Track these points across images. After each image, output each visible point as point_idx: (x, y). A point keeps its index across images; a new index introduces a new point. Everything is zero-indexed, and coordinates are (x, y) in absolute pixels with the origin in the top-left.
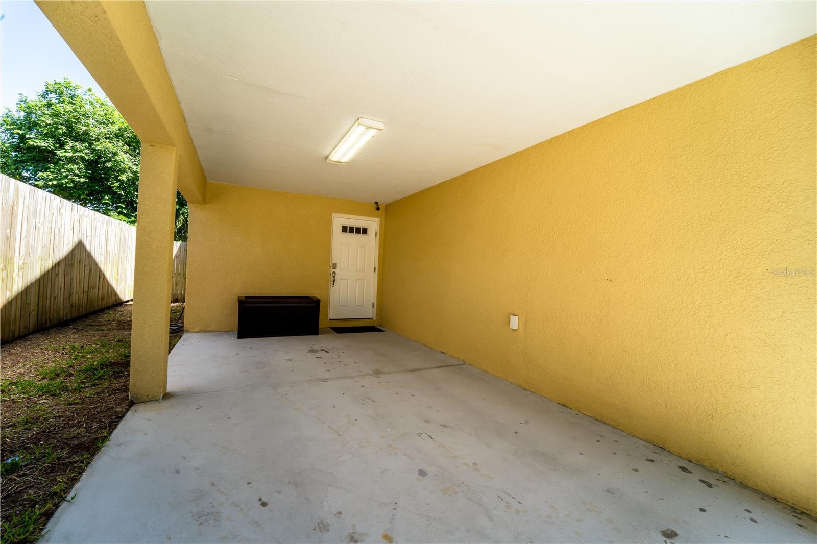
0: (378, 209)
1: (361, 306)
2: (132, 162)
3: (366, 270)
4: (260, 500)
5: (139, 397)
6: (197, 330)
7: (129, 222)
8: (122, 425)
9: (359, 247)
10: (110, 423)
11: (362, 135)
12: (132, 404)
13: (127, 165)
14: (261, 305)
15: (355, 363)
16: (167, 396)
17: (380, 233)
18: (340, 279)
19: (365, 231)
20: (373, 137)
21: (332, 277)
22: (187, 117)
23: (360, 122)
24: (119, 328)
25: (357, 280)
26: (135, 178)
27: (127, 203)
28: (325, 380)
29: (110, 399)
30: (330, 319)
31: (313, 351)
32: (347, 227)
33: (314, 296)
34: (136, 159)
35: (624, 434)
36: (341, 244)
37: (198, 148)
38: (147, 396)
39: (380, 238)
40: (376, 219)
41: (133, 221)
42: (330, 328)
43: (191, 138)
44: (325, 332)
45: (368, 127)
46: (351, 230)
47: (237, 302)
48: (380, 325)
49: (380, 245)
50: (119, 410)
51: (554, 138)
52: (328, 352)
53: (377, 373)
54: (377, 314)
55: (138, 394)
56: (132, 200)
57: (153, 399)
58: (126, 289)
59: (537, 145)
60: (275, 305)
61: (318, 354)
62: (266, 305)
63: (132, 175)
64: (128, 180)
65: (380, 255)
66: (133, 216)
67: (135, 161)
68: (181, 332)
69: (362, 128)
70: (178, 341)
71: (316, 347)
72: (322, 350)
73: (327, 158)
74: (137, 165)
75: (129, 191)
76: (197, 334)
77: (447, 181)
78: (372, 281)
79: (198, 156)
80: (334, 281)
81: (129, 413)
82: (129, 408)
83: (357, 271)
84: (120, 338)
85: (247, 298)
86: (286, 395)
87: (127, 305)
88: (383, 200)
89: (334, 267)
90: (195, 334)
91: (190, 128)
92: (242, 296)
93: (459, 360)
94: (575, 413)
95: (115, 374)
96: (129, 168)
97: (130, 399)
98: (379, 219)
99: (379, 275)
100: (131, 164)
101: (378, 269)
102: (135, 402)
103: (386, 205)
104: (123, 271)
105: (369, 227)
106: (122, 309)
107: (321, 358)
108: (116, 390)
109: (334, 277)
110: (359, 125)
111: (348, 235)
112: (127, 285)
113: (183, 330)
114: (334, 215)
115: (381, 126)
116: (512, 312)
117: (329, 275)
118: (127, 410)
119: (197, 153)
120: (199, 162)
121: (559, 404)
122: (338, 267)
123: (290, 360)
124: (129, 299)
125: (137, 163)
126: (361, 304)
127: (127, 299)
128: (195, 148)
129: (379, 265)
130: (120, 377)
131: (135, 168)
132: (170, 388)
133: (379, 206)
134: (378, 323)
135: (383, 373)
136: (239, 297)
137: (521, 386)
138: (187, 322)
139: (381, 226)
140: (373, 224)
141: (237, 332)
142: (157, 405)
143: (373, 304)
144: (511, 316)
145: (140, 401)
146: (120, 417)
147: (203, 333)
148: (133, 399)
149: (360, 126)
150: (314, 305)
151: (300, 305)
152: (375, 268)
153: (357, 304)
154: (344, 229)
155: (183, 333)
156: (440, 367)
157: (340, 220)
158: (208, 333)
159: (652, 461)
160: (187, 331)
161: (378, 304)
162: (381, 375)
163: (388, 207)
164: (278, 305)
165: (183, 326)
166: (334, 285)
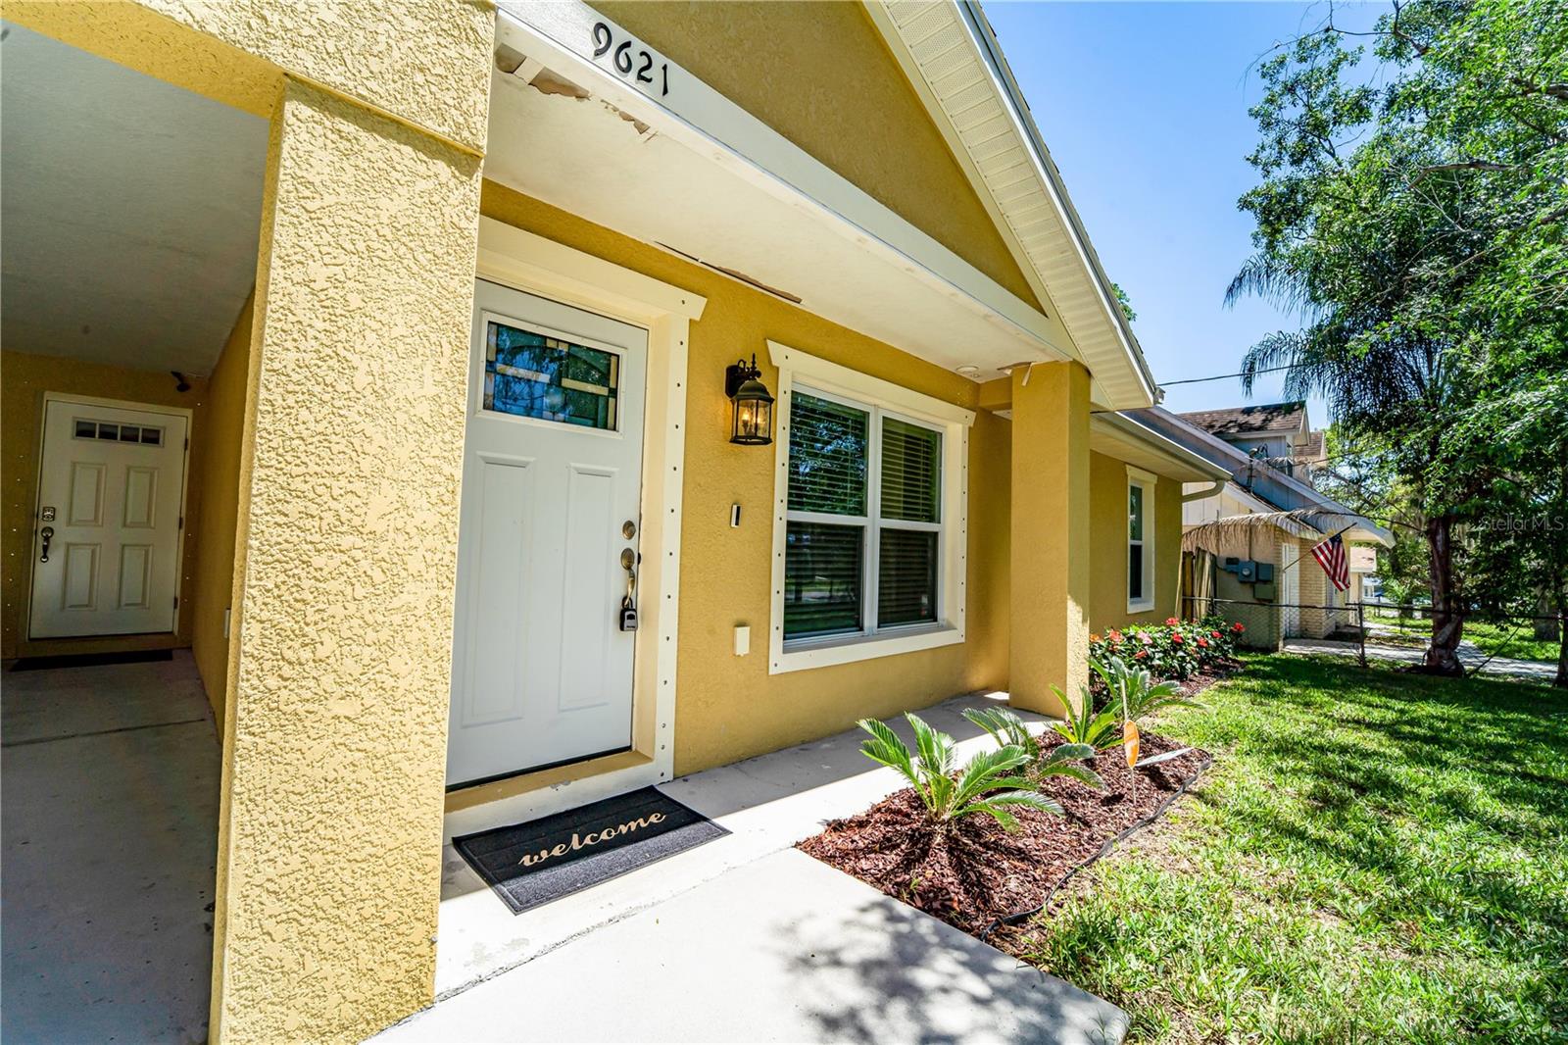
0: (182, 388)
3: (152, 525)
9: (132, 473)
17: (192, 441)
21: (41, 539)
25: (124, 546)
30: (31, 639)
36: (73, 464)
39: (192, 452)
40: (181, 411)
46: (108, 434)
49: (194, 469)
54: (181, 623)
65: (191, 492)
78: (173, 550)
80: (47, 548)
83: (124, 526)
89: (49, 516)
98: (192, 410)
99: (189, 536)
101: (187, 523)
103: (209, 381)
105: (164, 427)
109: (47, 539)
111: (95, 446)
114: (47, 395)
117: (32, 534)
122: (60, 516)
126: (139, 601)
129: (190, 513)
133: (186, 382)
140: (174, 421)
143: (176, 600)
152: (180, 519)
153: (121, 601)
154: (84, 431)
157: (63, 411)
161: (183, 602)
166: (45, 556)
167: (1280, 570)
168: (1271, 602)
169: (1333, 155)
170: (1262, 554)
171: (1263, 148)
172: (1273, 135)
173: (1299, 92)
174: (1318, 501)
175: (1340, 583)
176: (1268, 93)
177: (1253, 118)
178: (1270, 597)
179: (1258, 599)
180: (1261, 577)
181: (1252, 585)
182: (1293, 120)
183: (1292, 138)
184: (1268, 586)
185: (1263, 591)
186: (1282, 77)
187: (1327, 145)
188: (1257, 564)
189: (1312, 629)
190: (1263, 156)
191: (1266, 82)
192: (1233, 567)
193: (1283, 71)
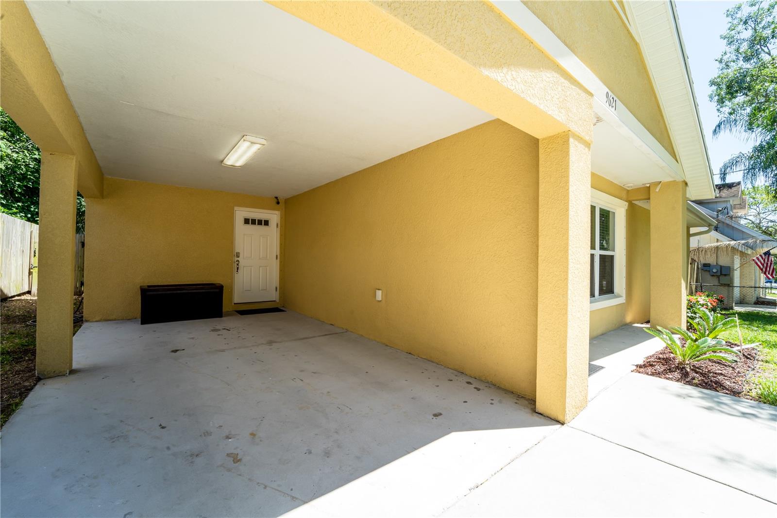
0: (278, 203)
1: (265, 290)
2: (11, 149)
3: (268, 258)
4: (161, 425)
5: (45, 373)
6: (97, 319)
7: (10, 214)
8: (31, 395)
9: (261, 238)
10: (20, 394)
11: (249, 147)
12: (39, 379)
13: (5, 152)
14: (164, 292)
15: (253, 337)
16: (72, 372)
17: (280, 225)
18: (244, 267)
19: (266, 223)
20: (259, 149)
21: (236, 265)
22: (85, 128)
23: (245, 139)
24: (9, 322)
25: (260, 267)
26: (15, 167)
27: (6, 193)
28: (223, 351)
29: (16, 378)
30: (234, 304)
31: (215, 330)
32: (249, 219)
33: (218, 282)
34: (16, 146)
35: (443, 367)
36: (244, 235)
37: (96, 150)
38: (54, 372)
39: (280, 229)
40: (277, 212)
41: (15, 213)
42: (235, 311)
43: (88, 142)
44: (229, 314)
45: (253, 143)
46: (253, 222)
47: (140, 291)
48: (283, 307)
49: (281, 235)
50: (27, 384)
51: (401, 155)
52: (229, 330)
53: (270, 343)
54: (280, 297)
55: (45, 371)
56: (13, 189)
57: (60, 374)
58: (11, 284)
59: (391, 159)
60: (179, 292)
61: (219, 333)
62: (169, 292)
63: (11, 163)
64: (7, 168)
65: (281, 244)
66: (14, 207)
67: (14, 148)
68: (81, 322)
69: (247, 144)
70: (78, 330)
71: (217, 327)
72: (224, 329)
73: (222, 161)
74: (17, 153)
75: (9, 180)
76: (98, 323)
77: (332, 182)
78: (274, 268)
79: (95, 157)
80: (238, 268)
81: (37, 387)
82: (37, 383)
83: (260, 259)
84: (12, 330)
85: (149, 286)
86: (187, 363)
87: (13, 300)
88: (282, 196)
89: (238, 255)
90: (95, 323)
91: (87, 135)
92: (144, 285)
93: (343, 329)
94: (416, 357)
95: (15, 360)
96: (8, 155)
97: (37, 375)
98: (279, 212)
99: (281, 262)
100: (9, 152)
101: (280, 257)
102: (42, 378)
103: (285, 200)
104: (7, 266)
105: (270, 219)
106: (7, 305)
107: (222, 335)
108: (20, 371)
109: (238, 264)
110: (244, 140)
111: (250, 227)
112: (12, 280)
113: (82, 320)
114: (236, 208)
115: (264, 142)
116: (377, 288)
117: (233, 262)
118: (35, 385)
119: (94, 154)
120: (96, 160)
121: (407, 353)
122: (241, 256)
123: (193, 338)
124: (15, 294)
125: (17, 150)
126: (265, 288)
127: (12, 295)
128: (92, 149)
129: (281, 253)
130: (21, 362)
131: (15, 155)
132: (75, 366)
133: (279, 201)
134: (281, 305)
135: (275, 342)
136: (141, 286)
137: (384, 344)
138: (86, 313)
139: (281, 218)
140: (274, 217)
141: (140, 320)
142: (64, 378)
143: (276, 288)
144: (377, 291)
145: (47, 377)
146: (30, 389)
147: (104, 322)
148: (39, 376)
149: (245, 142)
150: (217, 290)
151: (204, 291)
152: (277, 256)
153: (260, 289)
154: (247, 221)
155: (82, 323)
156: (326, 335)
157: (241, 213)
158: (110, 322)
159: (451, 380)
160: (87, 321)
161: (280, 288)
162: (273, 344)
163: (287, 201)
164: (182, 292)
165: (82, 317)
166: (237, 272)
167: (733, 270)
168: (730, 285)
169: (769, 54)
170: (724, 261)
171: (725, 53)
172: (734, 47)
173: (750, 22)
174: (754, 235)
175: (769, 276)
176: (730, 24)
177: (722, 39)
178: (729, 283)
179: (722, 284)
180: (723, 273)
181: (718, 277)
182: (746, 38)
183: (744, 47)
184: (727, 277)
185: (724, 280)
186: (738, 16)
187: (766, 49)
188: (721, 267)
189: (747, 299)
190: (725, 58)
191: (730, 19)
192: (707, 268)
193: (740, 12)
